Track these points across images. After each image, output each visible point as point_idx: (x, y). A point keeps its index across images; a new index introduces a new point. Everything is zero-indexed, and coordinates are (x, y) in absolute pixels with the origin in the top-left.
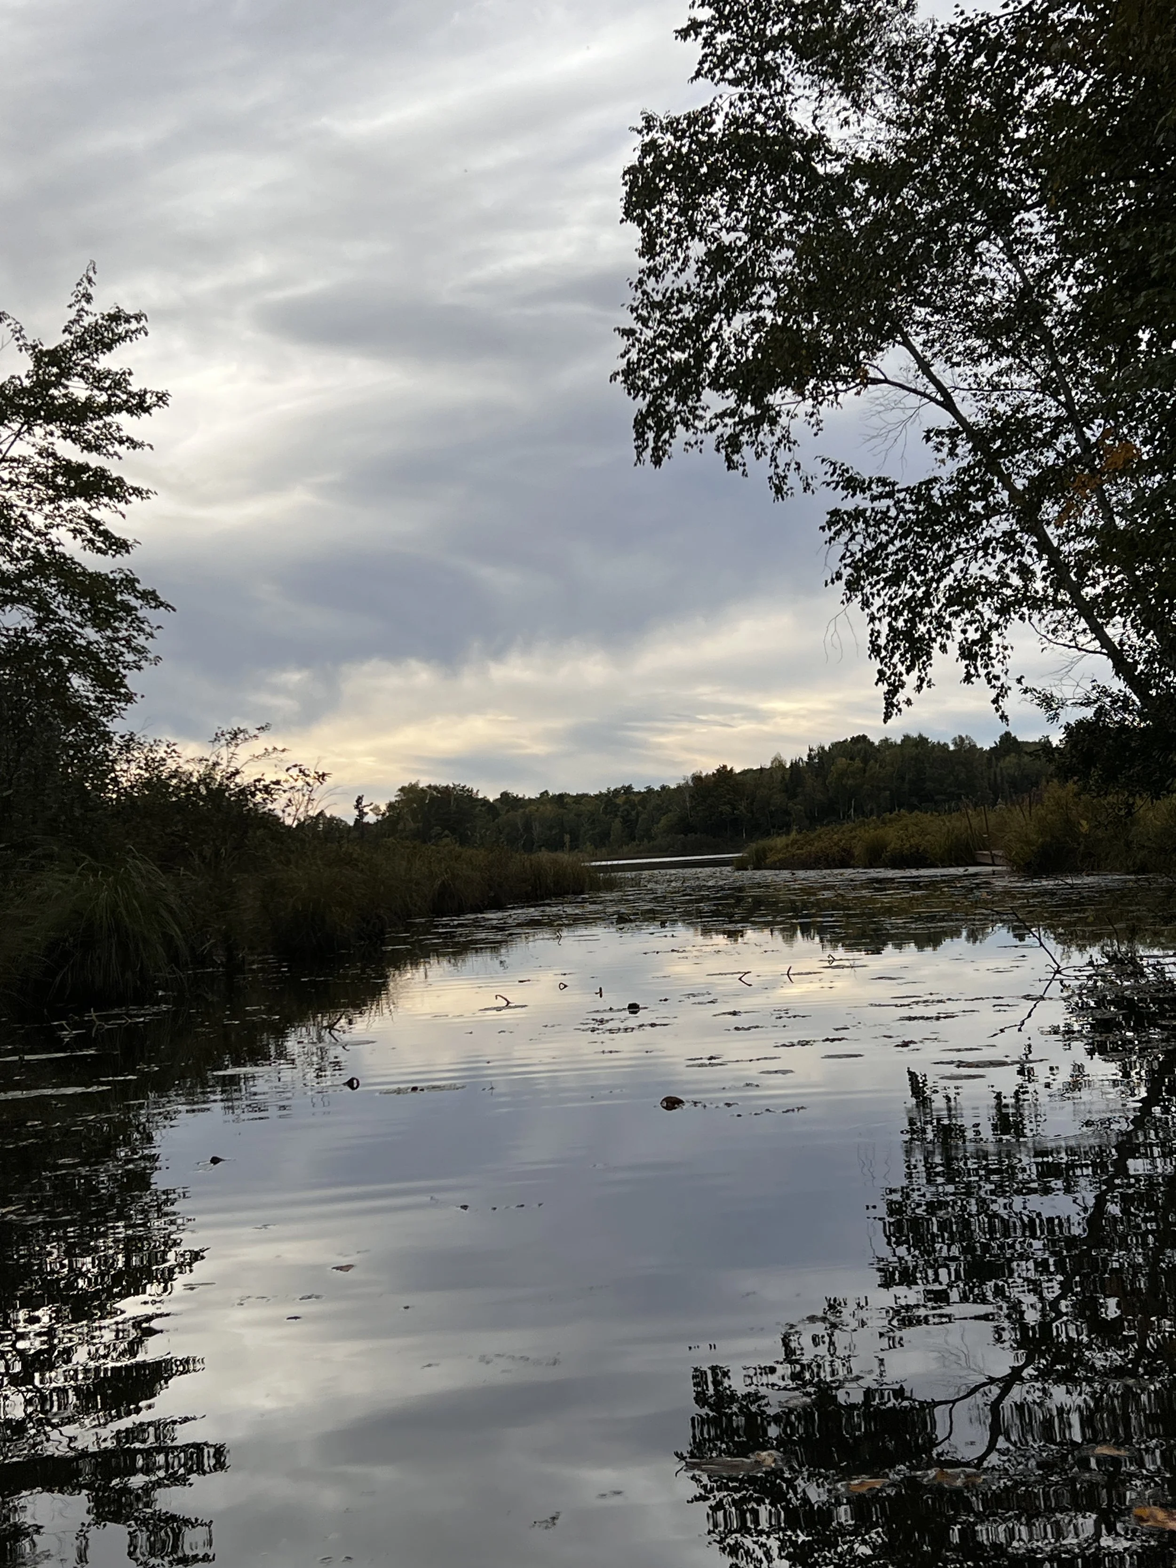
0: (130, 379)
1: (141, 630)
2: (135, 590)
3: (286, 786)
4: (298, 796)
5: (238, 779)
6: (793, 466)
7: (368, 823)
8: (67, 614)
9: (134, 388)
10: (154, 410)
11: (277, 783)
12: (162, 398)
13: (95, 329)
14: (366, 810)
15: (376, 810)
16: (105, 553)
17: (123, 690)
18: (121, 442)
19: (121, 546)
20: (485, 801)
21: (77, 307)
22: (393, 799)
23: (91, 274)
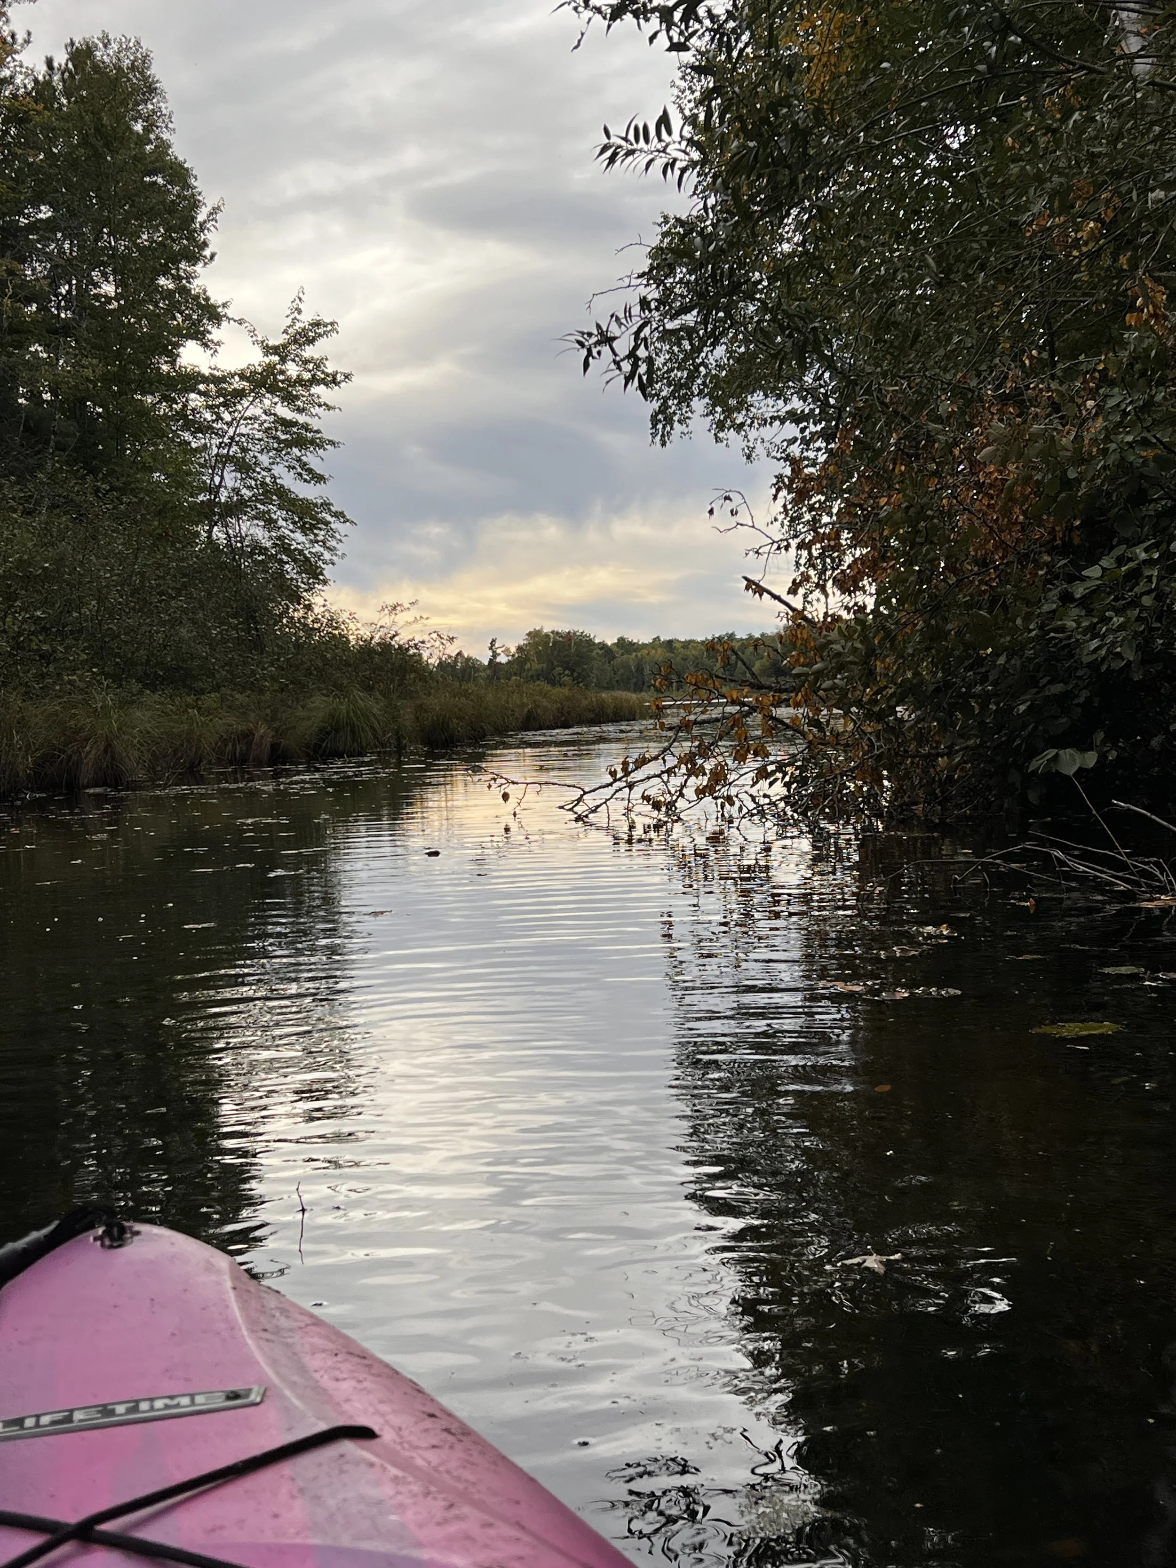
0: (327, 363)
1: (333, 536)
2: (329, 510)
3: (428, 645)
4: (436, 651)
5: (397, 638)
6: (759, 441)
7: (500, 663)
8: (284, 524)
9: (329, 370)
10: (343, 384)
11: (423, 642)
12: (347, 377)
13: (303, 332)
14: (498, 651)
15: (507, 651)
16: (309, 482)
17: (321, 577)
18: (320, 406)
19: (319, 479)
20: (603, 646)
21: (292, 316)
22: (522, 643)
23: (301, 295)
